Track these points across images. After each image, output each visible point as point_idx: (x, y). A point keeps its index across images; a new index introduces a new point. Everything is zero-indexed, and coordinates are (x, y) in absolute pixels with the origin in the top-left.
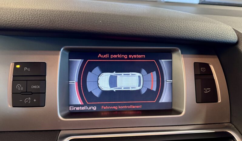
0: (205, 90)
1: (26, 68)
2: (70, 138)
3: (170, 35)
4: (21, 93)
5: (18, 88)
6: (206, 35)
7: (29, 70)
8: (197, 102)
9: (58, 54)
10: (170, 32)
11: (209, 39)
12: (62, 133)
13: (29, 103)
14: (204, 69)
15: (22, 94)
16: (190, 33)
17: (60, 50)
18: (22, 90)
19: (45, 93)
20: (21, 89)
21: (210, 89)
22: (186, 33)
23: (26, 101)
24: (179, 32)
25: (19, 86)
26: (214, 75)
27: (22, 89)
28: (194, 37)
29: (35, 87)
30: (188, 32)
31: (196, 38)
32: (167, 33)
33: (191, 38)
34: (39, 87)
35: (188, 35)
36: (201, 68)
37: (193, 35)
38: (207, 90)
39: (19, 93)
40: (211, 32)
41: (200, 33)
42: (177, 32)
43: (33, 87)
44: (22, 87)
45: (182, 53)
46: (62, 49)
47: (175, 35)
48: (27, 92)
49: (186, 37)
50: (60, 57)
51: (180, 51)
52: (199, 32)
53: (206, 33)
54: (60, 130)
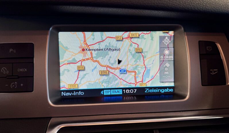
0: (212, 71)
1: (11, 50)
2: (61, 126)
3: (173, 5)
4: (6, 77)
5: (3, 72)
6: (215, 5)
7: (15, 52)
8: (202, 85)
9: (47, 34)
10: (174, 2)
11: (219, 10)
12: (52, 121)
13: (16, 87)
14: (210, 48)
15: (8, 78)
16: (196, 3)
17: (49, 29)
18: (8, 74)
19: (33, 77)
20: (6, 72)
21: (217, 70)
22: (192, 3)
23: (12, 85)
24: (184, 2)
25: (4, 69)
26: (222, 54)
27: (8, 72)
28: (201, 7)
29: (22, 70)
30: (194, 2)
31: (204, 9)
32: (169, 3)
33: (198, 9)
34: (26, 70)
35: (194, 5)
36: (207, 47)
37: (200, 6)
38: (214, 71)
39: (5, 77)
40: (221, 2)
41: (208, 4)
42: (182, 3)
43: (19, 70)
44: (7, 70)
45: (185, 31)
46: (51, 29)
47: (179, 6)
48: (12, 76)
49: (191, 8)
50: (48, 37)
51: (183, 29)
52: (207, 2)
53: (215, 4)
54: (51, 118)
